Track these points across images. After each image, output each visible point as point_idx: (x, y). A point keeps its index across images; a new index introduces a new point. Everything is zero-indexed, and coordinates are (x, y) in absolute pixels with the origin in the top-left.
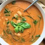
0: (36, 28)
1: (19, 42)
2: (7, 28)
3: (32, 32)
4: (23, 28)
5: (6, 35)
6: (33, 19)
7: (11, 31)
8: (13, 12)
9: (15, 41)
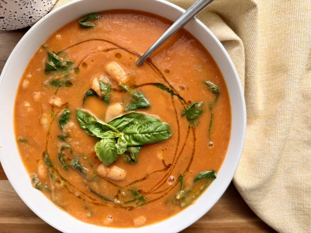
0: (195, 139)
1: (120, 206)
2: (61, 144)
3: (176, 159)
4: (134, 143)
5: (56, 177)
6: (180, 98)
7: (82, 155)
8: (85, 65)
9: (99, 201)
